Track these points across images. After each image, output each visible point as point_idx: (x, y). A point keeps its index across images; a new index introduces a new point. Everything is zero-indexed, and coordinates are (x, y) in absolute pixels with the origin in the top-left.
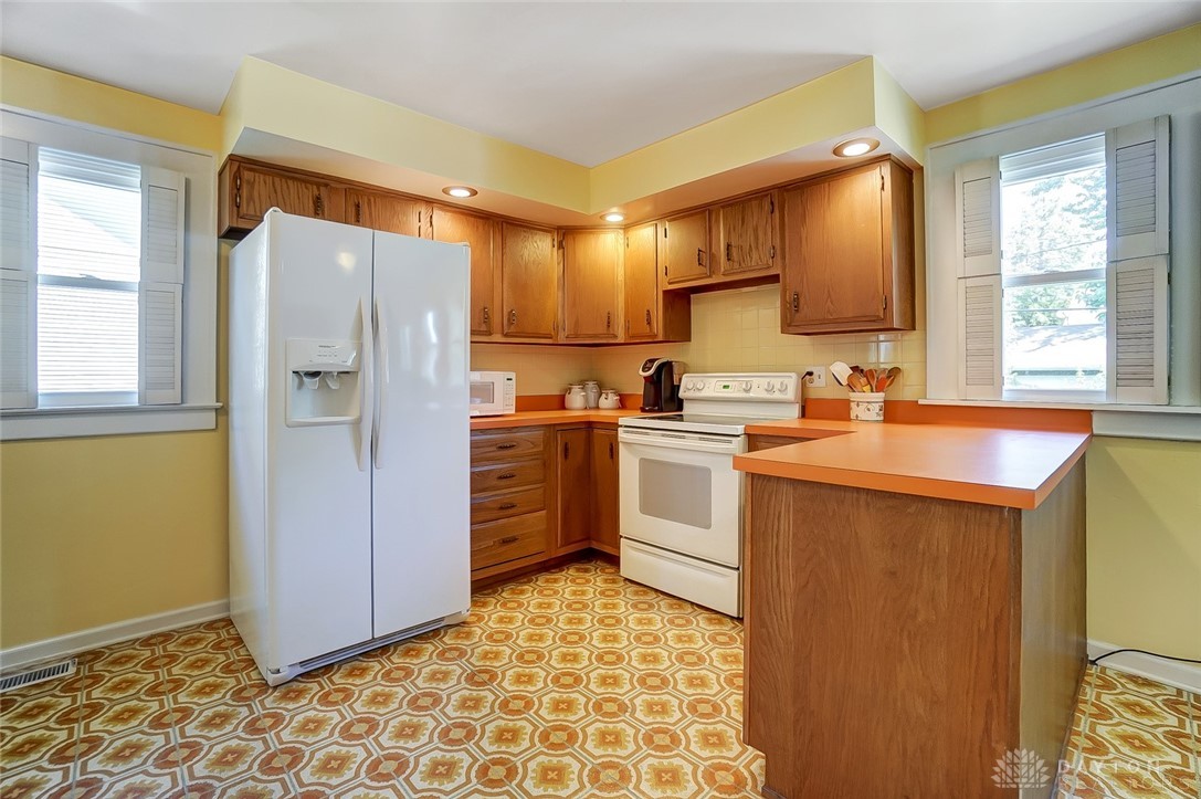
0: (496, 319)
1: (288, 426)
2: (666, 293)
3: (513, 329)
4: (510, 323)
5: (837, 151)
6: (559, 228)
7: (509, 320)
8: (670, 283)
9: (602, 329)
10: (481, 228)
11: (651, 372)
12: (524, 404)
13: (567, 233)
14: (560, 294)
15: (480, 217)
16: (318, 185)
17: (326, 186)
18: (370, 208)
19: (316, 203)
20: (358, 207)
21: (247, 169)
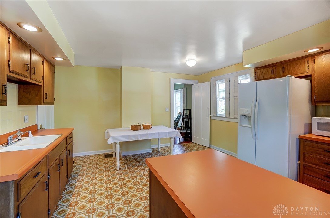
1: (240, 126)
16: (272, 67)
17: (274, 66)
18: (287, 66)
19: (272, 71)
20: (283, 68)
21: (257, 70)
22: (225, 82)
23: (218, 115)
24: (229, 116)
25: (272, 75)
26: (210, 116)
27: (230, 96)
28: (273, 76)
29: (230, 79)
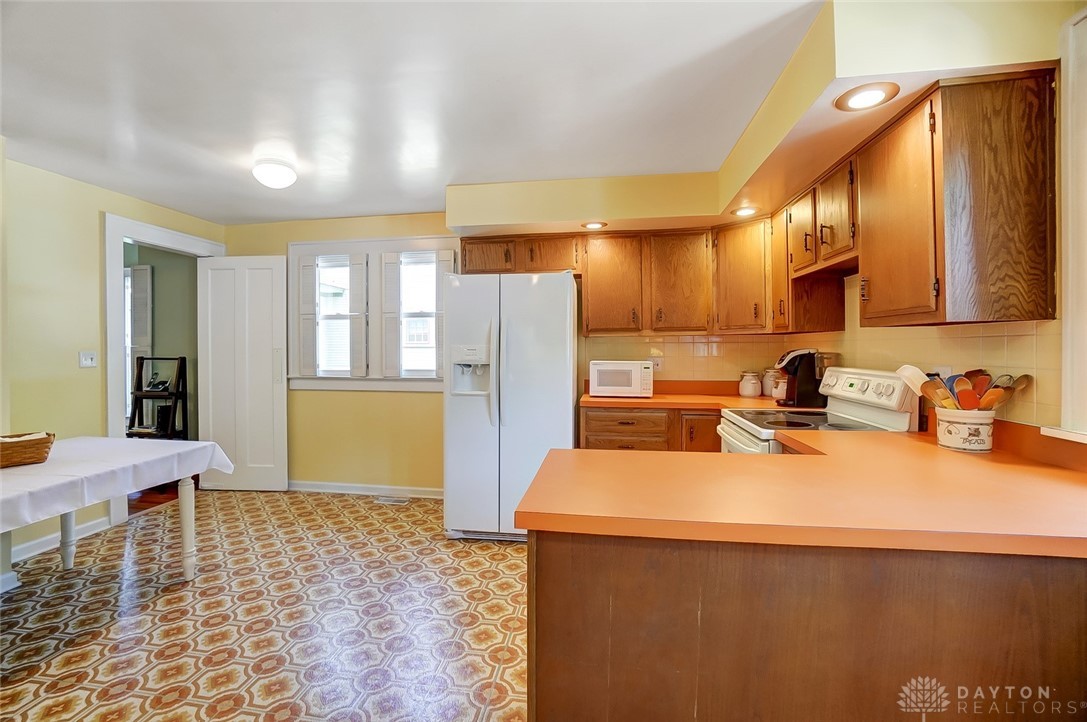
0: (647, 317)
1: (452, 395)
2: (796, 281)
3: (661, 325)
4: (659, 318)
5: (840, 104)
6: (713, 228)
7: (657, 317)
8: (795, 271)
9: (750, 319)
10: (629, 245)
11: (784, 363)
12: (661, 387)
13: (720, 231)
14: (715, 289)
15: (627, 237)
16: (507, 243)
17: (512, 242)
18: (540, 250)
19: (506, 255)
20: (532, 251)
21: (469, 244)
22: (352, 265)
23: (320, 374)
24: (367, 374)
25: (508, 264)
26: (288, 380)
27: (367, 311)
28: (509, 266)
29: (368, 255)
